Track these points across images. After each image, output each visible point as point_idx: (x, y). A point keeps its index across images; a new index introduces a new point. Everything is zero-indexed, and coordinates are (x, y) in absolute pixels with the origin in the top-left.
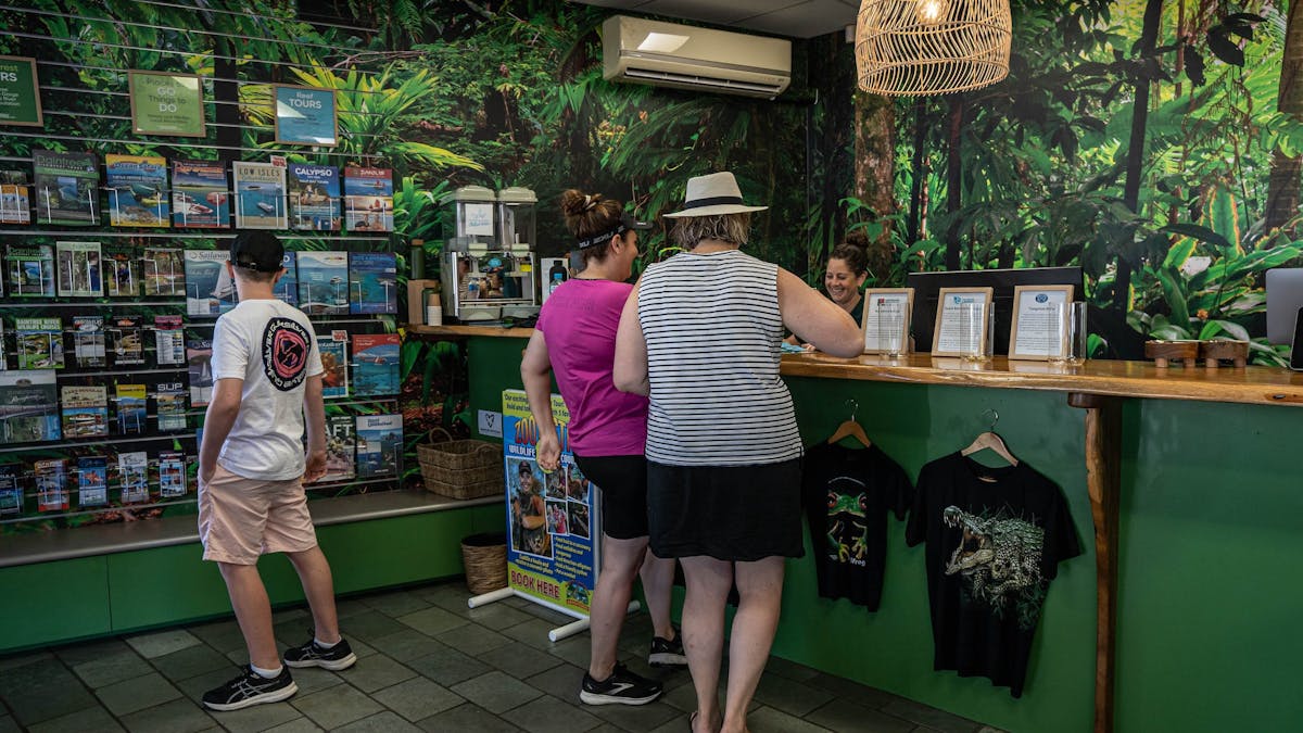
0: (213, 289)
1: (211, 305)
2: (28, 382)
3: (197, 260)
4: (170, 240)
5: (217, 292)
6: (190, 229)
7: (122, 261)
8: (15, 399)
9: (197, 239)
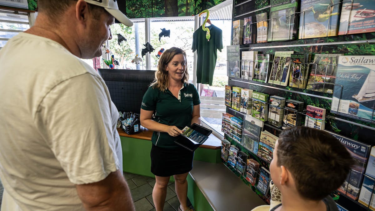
0: (357, 93)
1: (350, 106)
2: (254, 122)
3: (348, 64)
4: (335, 47)
5: (359, 96)
6: (355, 35)
7: (298, 64)
8: (249, 128)
9: (358, 45)
